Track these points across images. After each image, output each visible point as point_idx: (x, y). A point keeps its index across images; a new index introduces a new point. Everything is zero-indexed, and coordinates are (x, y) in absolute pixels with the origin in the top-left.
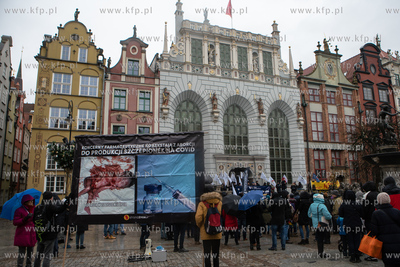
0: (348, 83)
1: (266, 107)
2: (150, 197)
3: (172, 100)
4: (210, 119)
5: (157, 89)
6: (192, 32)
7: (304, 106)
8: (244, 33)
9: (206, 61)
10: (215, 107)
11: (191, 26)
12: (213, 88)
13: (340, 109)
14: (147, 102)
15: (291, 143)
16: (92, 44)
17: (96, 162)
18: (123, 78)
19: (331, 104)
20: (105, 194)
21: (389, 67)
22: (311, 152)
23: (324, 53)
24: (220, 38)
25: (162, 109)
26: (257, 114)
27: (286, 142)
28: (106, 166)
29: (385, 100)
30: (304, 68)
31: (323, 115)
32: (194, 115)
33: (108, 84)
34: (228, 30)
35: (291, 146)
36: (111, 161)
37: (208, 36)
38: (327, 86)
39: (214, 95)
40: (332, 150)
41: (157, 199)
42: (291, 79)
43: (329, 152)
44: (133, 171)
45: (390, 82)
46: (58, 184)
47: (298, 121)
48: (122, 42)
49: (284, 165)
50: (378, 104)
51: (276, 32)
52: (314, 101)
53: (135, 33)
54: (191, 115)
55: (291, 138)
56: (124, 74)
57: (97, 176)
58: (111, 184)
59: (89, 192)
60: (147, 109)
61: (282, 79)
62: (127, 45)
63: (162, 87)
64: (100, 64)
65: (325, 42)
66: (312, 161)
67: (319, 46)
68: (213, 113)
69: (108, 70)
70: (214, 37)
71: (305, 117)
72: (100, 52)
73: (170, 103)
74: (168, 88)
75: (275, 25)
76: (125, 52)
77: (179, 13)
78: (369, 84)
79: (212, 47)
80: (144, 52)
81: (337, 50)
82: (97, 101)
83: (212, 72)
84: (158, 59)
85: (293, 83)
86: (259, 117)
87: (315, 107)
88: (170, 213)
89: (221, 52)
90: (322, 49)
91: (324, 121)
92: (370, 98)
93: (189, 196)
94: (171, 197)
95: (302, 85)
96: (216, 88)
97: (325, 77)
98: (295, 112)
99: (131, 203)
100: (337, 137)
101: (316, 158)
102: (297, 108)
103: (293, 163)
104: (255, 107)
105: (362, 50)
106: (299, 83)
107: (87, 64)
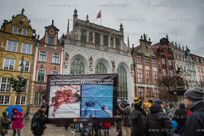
0: (155, 56)
1: (116, 65)
2: (89, 109)
3: (70, 59)
4: (89, 69)
5: (62, 53)
6: (82, 25)
7: (134, 66)
8: (107, 28)
9: (88, 41)
10: (91, 63)
11: (81, 23)
12: (91, 54)
13: (151, 68)
14: (57, 59)
15: (128, 83)
16: (30, 27)
17: (58, 88)
18: (45, 46)
19: (147, 65)
20: (63, 106)
21: (172, 49)
22: (137, 88)
23: (144, 41)
24: (95, 30)
25: (65, 63)
26: (112, 68)
27: (125, 83)
28: (64, 90)
29: (171, 65)
30: (134, 47)
31: (143, 70)
32: (81, 67)
33: (37, 48)
34: (99, 26)
35: (128, 85)
36: (67, 88)
37: (90, 28)
38: (145, 56)
39: (91, 57)
40: (147, 88)
41: (93, 110)
42: (128, 52)
43: (146, 88)
44: (79, 93)
45: (173, 56)
46: (6, 100)
47: (131, 73)
48: (46, 28)
49: (124, 94)
50: (168, 66)
51: (122, 29)
52: (139, 64)
53: (53, 23)
54: (79, 67)
55: (128, 81)
56: (46, 44)
57: (59, 96)
58: (67, 101)
59: (54, 105)
60: (57, 62)
61: (124, 52)
62: (48, 29)
63: (65, 52)
64: (33, 37)
65: (144, 35)
66: (137, 93)
67: (142, 37)
68: (90, 66)
69: (38, 41)
70: (92, 29)
71: (135, 71)
72: (34, 31)
73: (69, 60)
74: (69, 53)
75: (121, 26)
76: (47, 33)
77: (75, 16)
78: (164, 57)
79: (91, 33)
80: (57, 33)
81: (150, 40)
82: (31, 57)
83: (90, 46)
84: (63, 38)
85: (129, 54)
86: (113, 70)
87: (139, 66)
88: (100, 118)
89: (95, 37)
90: (143, 39)
91: (143, 74)
92: (164, 64)
93: (109, 109)
94: (100, 109)
95: (134, 55)
96: (92, 54)
97: (144, 52)
98: (130, 68)
99: (78, 112)
100: (149, 81)
101: (140, 91)
102: (131, 66)
103: (128, 93)
104: (111, 64)
105: (161, 40)
106: (132, 54)
107: (27, 37)
